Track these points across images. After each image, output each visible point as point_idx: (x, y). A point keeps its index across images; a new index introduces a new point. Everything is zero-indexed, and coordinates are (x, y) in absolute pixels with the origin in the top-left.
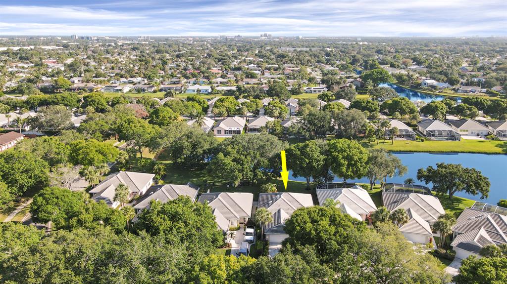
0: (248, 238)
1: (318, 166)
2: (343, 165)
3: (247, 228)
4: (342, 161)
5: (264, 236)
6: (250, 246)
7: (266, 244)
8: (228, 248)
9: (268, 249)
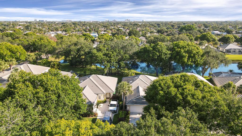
0: (111, 108)
1: (166, 58)
2: (185, 57)
3: (112, 101)
4: (184, 54)
5: (126, 107)
6: (113, 115)
7: (127, 113)
8: (94, 117)
9: (128, 118)
